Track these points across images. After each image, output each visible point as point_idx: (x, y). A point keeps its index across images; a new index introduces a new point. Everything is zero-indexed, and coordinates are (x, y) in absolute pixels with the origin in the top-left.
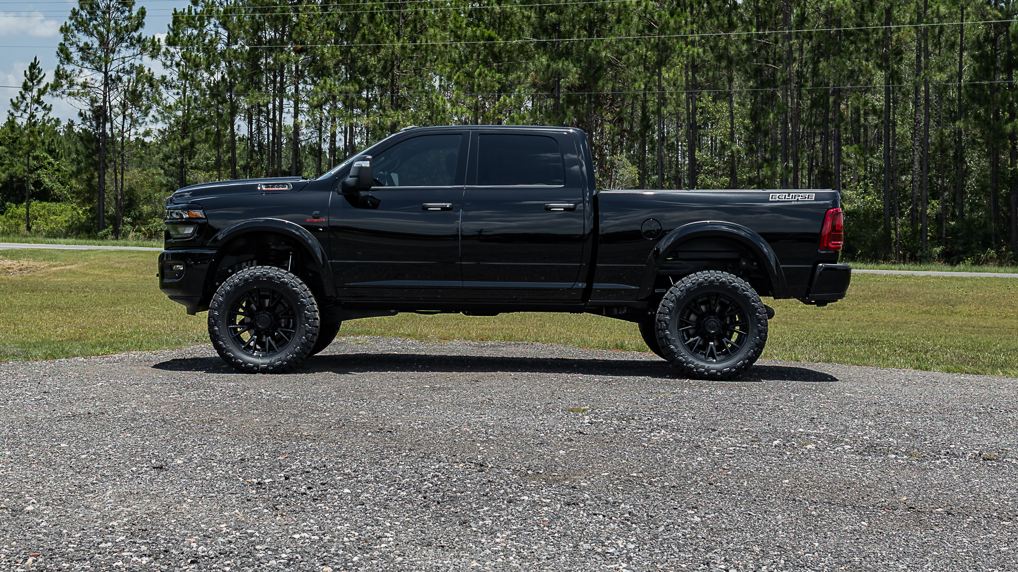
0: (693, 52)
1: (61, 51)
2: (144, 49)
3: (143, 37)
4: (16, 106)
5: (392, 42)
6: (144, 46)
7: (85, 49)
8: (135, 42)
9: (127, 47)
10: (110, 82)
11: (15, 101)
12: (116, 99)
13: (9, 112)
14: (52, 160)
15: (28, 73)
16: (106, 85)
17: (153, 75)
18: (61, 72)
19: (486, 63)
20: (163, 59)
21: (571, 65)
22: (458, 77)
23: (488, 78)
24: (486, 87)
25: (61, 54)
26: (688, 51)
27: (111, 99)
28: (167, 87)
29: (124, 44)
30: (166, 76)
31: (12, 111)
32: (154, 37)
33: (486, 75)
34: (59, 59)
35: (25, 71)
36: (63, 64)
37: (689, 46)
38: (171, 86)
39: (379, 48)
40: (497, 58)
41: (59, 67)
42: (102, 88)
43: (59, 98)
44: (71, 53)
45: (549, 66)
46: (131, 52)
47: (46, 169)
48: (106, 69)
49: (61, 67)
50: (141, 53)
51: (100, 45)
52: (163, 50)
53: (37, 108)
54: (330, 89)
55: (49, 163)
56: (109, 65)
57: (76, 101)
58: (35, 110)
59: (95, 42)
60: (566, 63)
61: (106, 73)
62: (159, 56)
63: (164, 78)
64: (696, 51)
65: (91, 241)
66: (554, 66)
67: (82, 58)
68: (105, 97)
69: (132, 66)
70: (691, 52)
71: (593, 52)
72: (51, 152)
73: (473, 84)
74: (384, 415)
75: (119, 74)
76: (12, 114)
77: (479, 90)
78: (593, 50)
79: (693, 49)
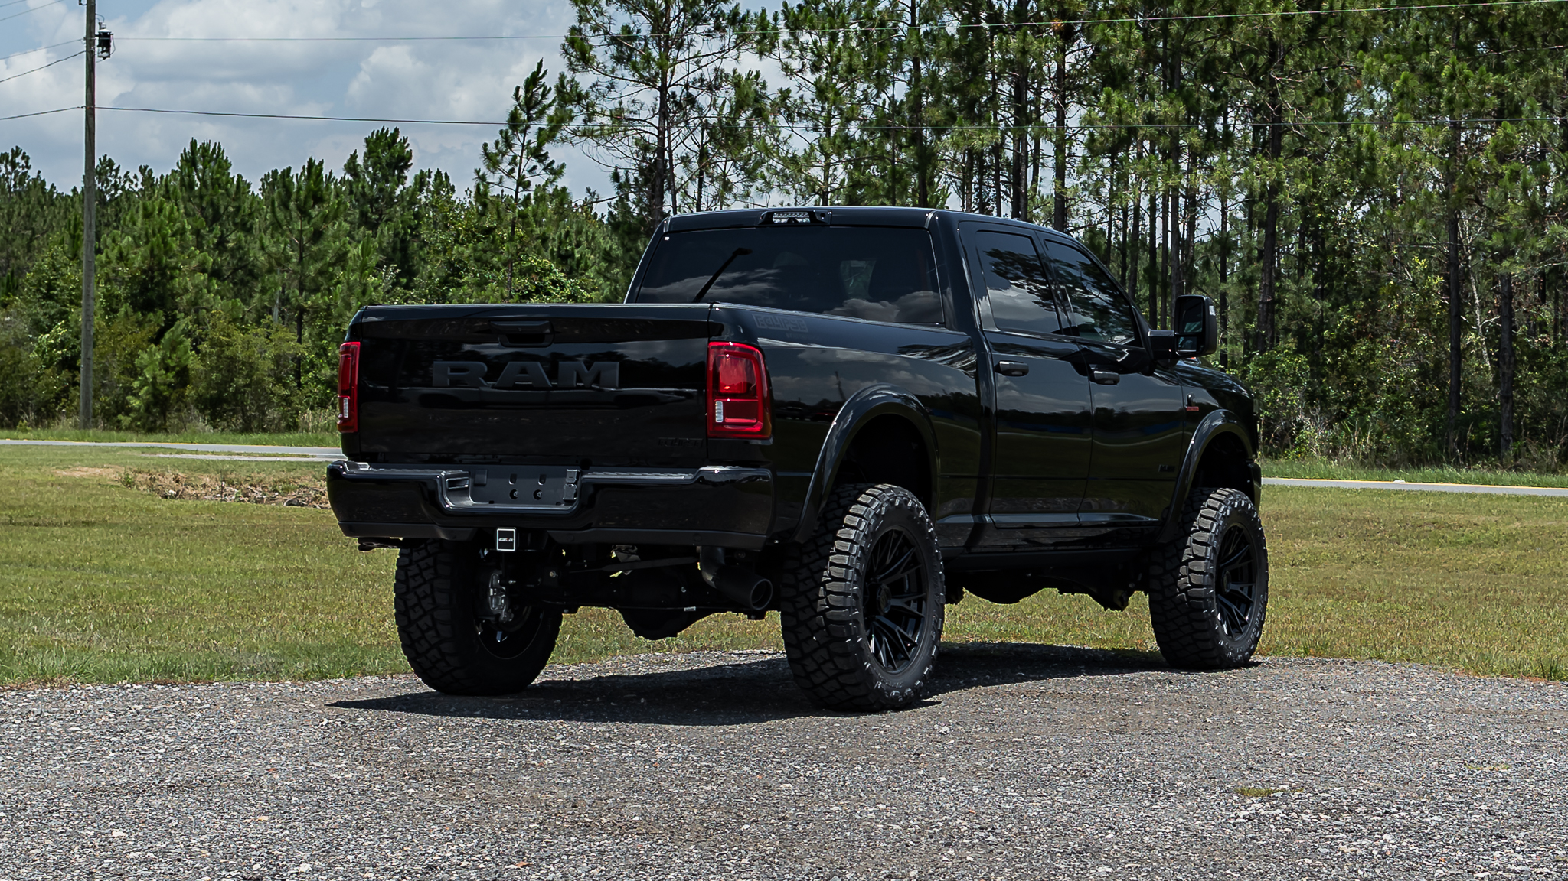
1: (572, 42)
2: (743, 38)
3: (742, 12)
4: (493, 162)
6: (743, 29)
7: (623, 41)
8: (724, 23)
9: (708, 34)
10: (673, 109)
11: (492, 149)
12: (684, 143)
13: (477, 172)
14: (560, 275)
15: (522, 92)
16: (664, 114)
17: (764, 86)
18: (568, 88)
20: (784, 55)
22: (1405, 81)
23: (1471, 84)
24: (1467, 105)
25: (571, 51)
27: (673, 144)
28: (790, 118)
29: (701, 29)
30: (788, 91)
31: (484, 170)
32: (764, 11)
33: (1467, 79)
34: (566, 61)
35: (518, 89)
36: (575, 71)
38: (799, 114)
39: (1230, 22)
41: (562, 77)
42: (656, 121)
43: (567, 145)
44: (591, 47)
47: (548, 294)
48: (664, 80)
49: (569, 78)
50: (737, 47)
51: (652, 32)
52: (785, 35)
53: (535, 167)
54: (1119, 113)
55: (554, 283)
56: (669, 74)
57: (601, 148)
58: (530, 171)
59: (643, 25)
61: (663, 89)
62: (776, 52)
63: (785, 94)
67: (618, 59)
68: (661, 140)
69: (718, 73)
72: (563, 258)
73: (1439, 97)
75: (692, 91)
76: (483, 178)
77: (1451, 111)
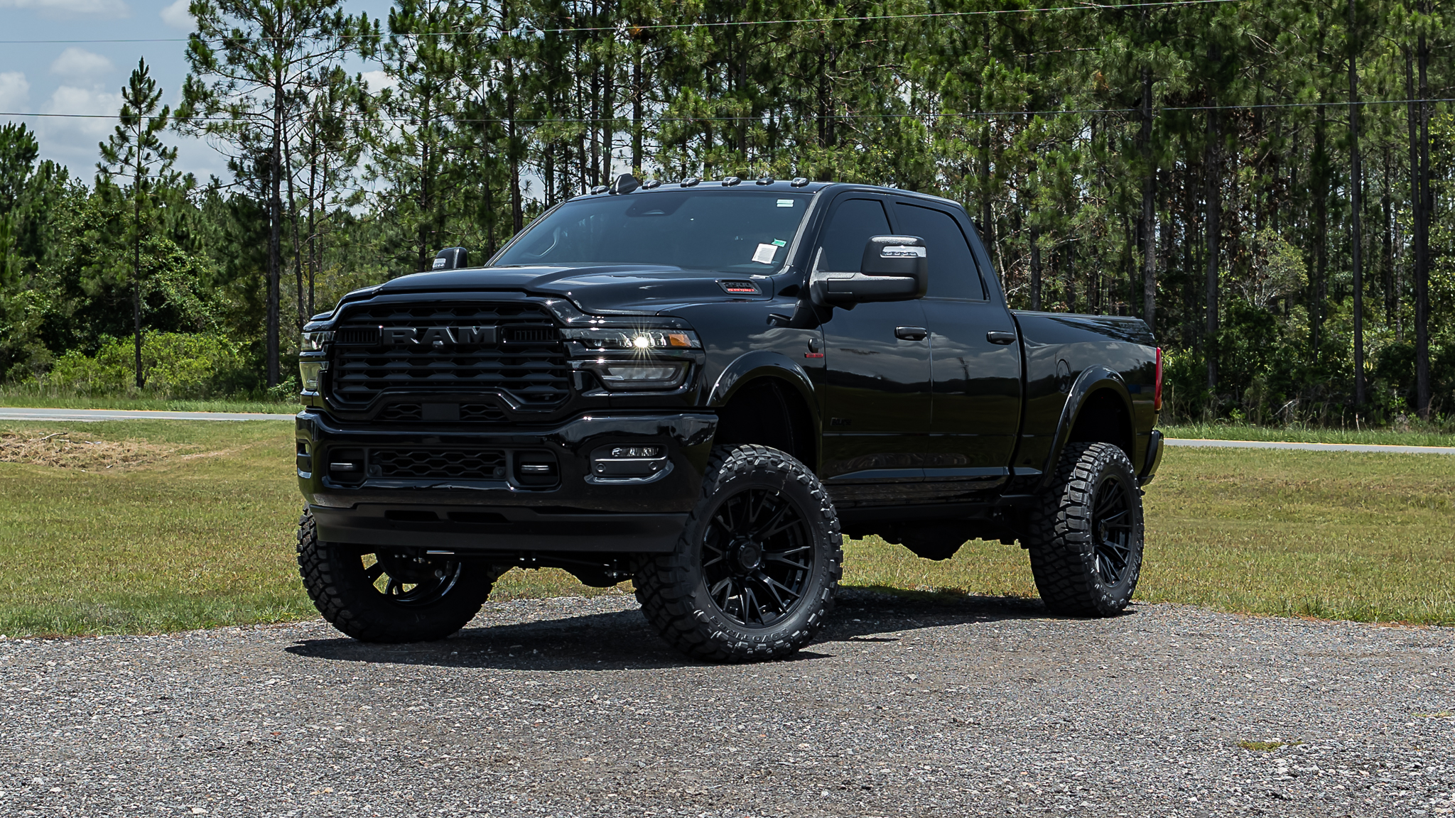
0: (1424, 23)
1: (195, 49)
2: (346, 39)
3: (345, 16)
4: (109, 154)
5: (814, 14)
6: (347, 33)
7: (235, 44)
8: (330, 26)
9: (316, 36)
10: (283, 102)
11: (107, 144)
12: (296, 133)
13: (99, 165)
14: (181, 253)
15: (129, 91)
16: (279, 109)
17: (366, 87)
18: (195, 88)
19: (1003, 53)
20: (385, 57)
21: (1173, 55)
22: (949, 82)
23: (1008, 83)
24: (1004, 100)
25: (194, 55)
26: (1414, 23)
27: (289, 136)
28: (391, 113)
29: (310, 32)
30: (390, 91)
31: (105, 163)
32: (364, 14)
33: (1004, 78)
34: (191, 64)
35: (124, 89)
36: (199, 73)
37: (1415, 13)
38: (400, 110)
39: (788, 27)
40: (1023, 42)
41: (190, 78)
42: (271, 114)
43: (192, 136)
44: (212, 51)
45: (1129, 56)
46: (323, 45)
47: (170, 270)
48: (278, 79)
49: (195, 78)
50: (342, 47)
51: (264, 35)
52: (386, 40)
53: (149, 155)
54: (695, 110)
55: (176, 259)
56: (283, 74)
57: (224, 141)
58: (146, 159)
59: (253, 29)
60: (1163, 51)
61: (278, 87)
62: (378, 54)
63: (386, 93)
64: (1429, 21)
65: (254, 405)
66: (1141, 56)
67: (231, 60)
68: (277, 133)
69: (324, 70)
70: (1419, 24)
71: (1219, 29)
72: (180, 238)
73: (979, 93)
74: (850, 751)
75: (304, 88)
76: (105, 170)
77: (990, 105)
78: (1219, 24)
79: (1423, 17)
